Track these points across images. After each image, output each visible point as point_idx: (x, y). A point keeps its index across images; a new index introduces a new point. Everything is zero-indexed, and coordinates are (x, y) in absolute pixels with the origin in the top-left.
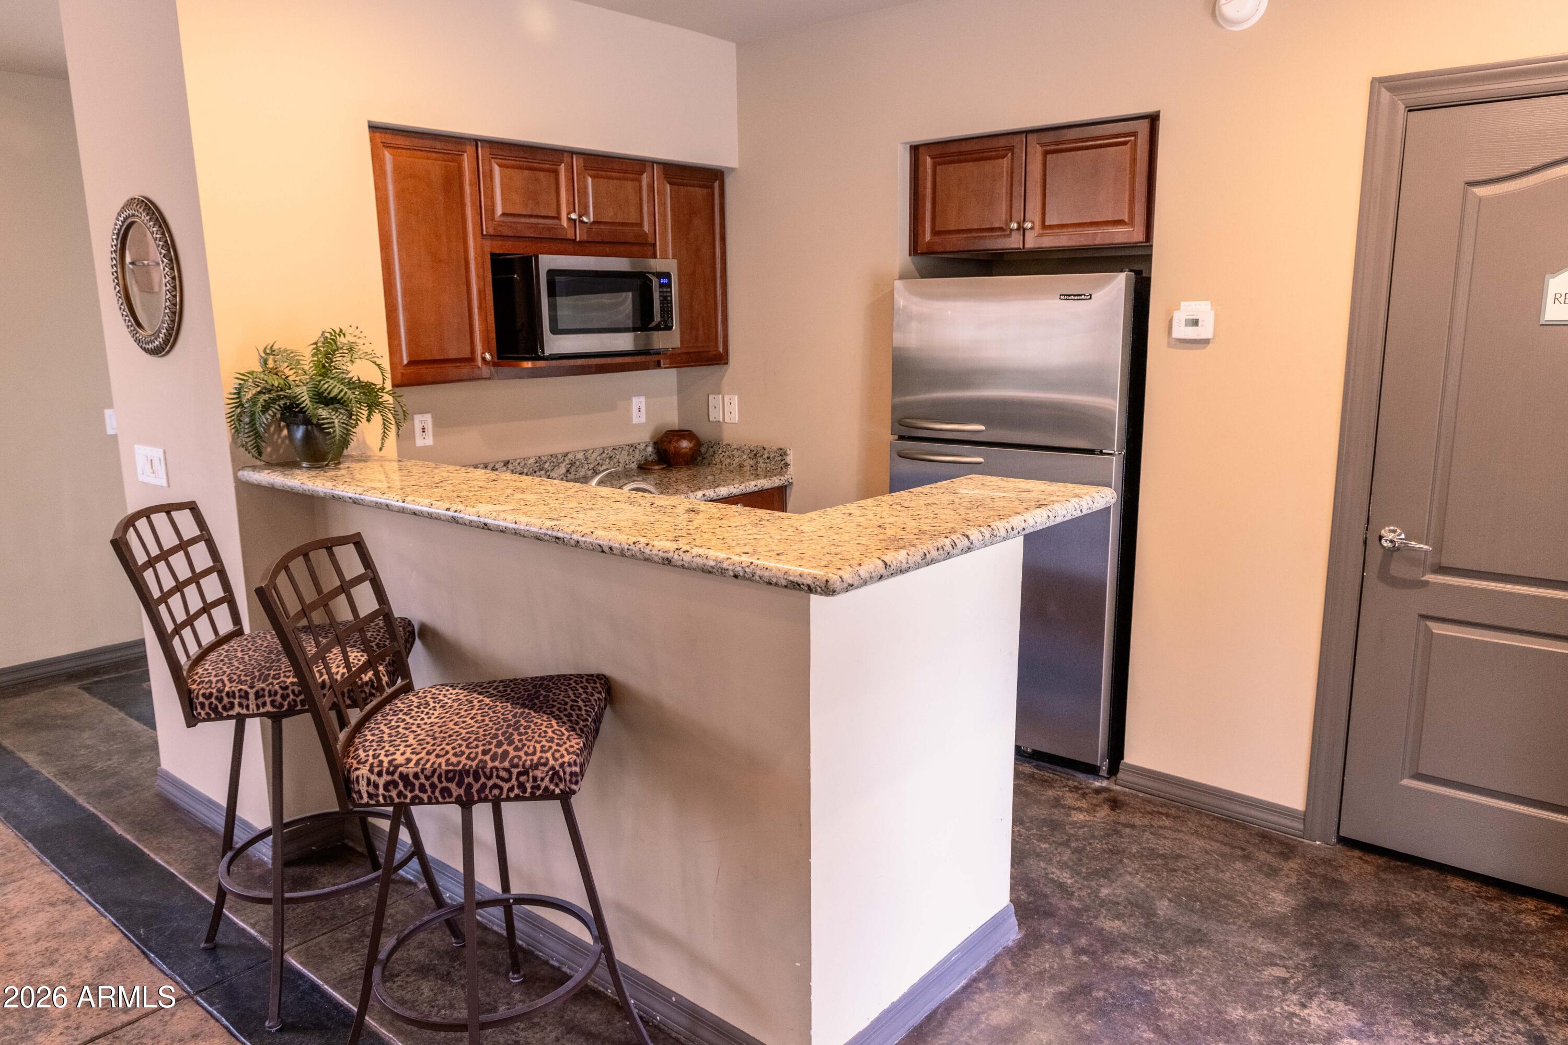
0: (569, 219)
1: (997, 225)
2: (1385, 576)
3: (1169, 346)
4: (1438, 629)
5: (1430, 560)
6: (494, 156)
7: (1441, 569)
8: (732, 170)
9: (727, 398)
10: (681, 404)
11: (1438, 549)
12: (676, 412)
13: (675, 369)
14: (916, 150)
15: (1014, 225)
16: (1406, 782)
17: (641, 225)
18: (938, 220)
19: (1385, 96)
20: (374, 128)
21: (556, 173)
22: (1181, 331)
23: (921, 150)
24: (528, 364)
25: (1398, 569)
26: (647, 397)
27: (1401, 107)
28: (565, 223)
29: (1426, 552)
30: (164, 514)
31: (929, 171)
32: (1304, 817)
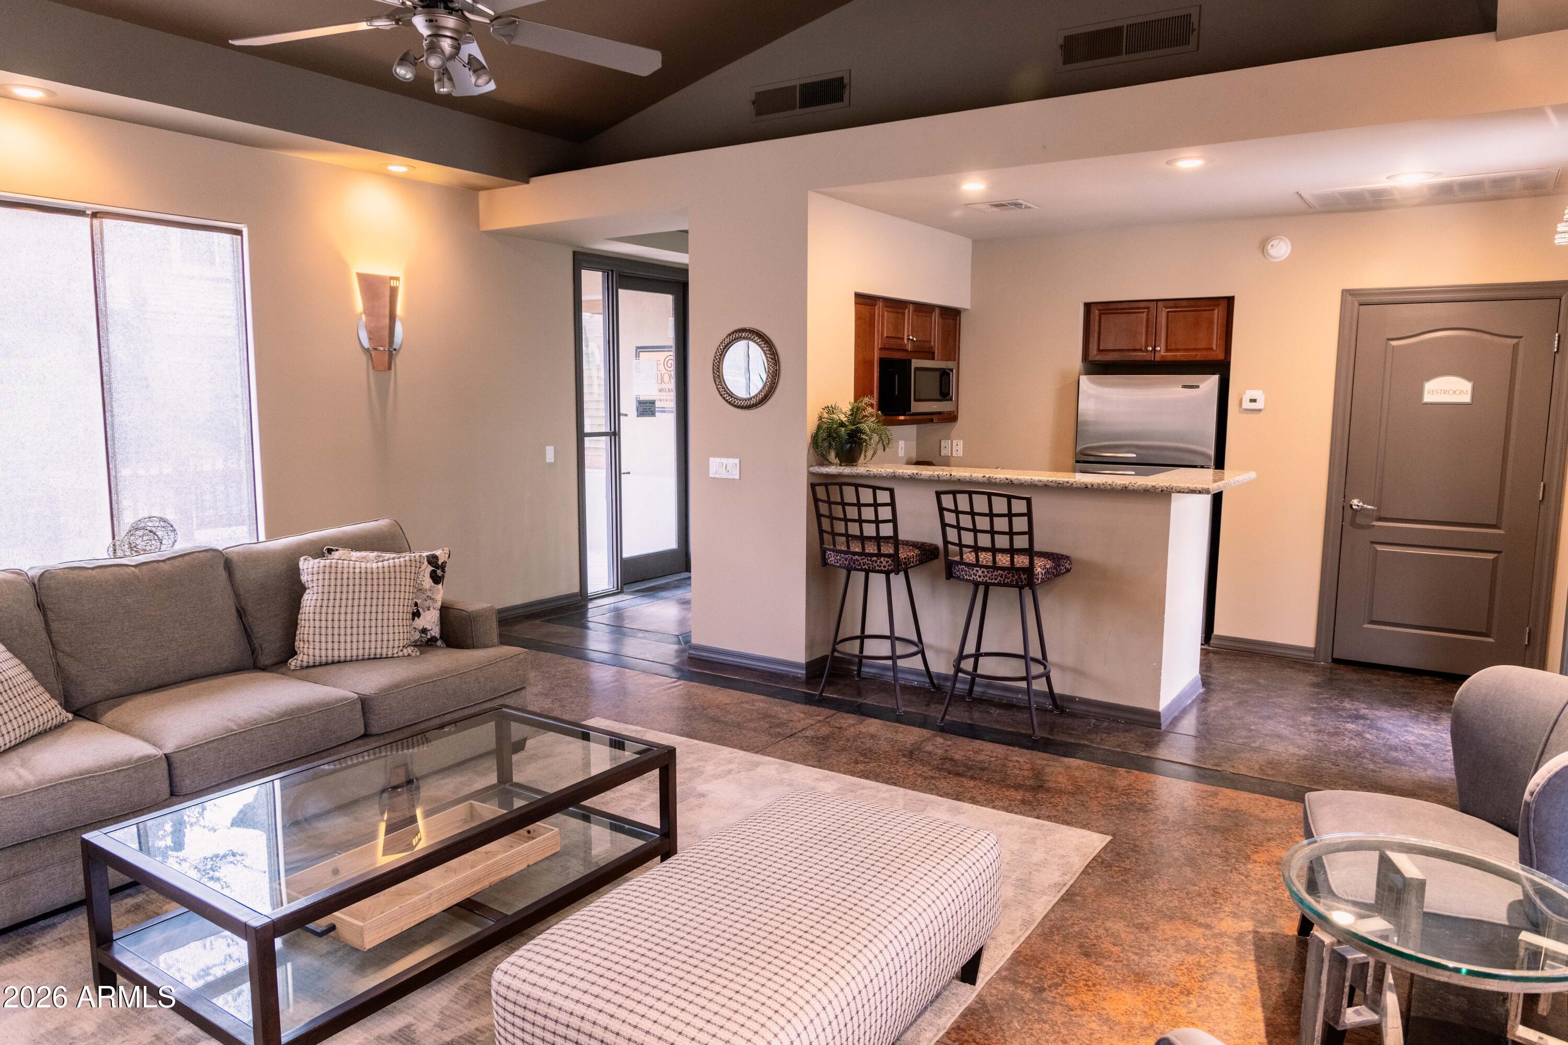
0: (909, 339)
1: (1138, 347)
2: (1353, 524)
3: (1240, 412)
4: (1380, 548)
5: (1375, 514)
6: (886, 306)
7: (1380, 519)
8: (966, 310)
9: (955, 442)
10: (918, 445)
11: (1379, 509)
12: (915, 450)
13: (914, 427)
14: (1088, 306)
15: (1150, 349)
16: (1366, 626)
17: (930, 341)
18: (1101, 344)
19: (1349, 298)
20: (858, 295)
21: (904, 314)
22: (1247, 405)
23: (1092, 306)
24: (902, 418)
25: (1360, 520)
26: (906, 441)
27: (1356, 304)
28: (906, 341)
29: (1373, 510)
30: (853, 488)
31: (1097, 318)
32: (1315, 650)
